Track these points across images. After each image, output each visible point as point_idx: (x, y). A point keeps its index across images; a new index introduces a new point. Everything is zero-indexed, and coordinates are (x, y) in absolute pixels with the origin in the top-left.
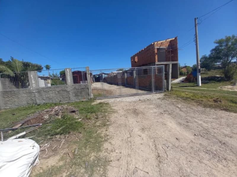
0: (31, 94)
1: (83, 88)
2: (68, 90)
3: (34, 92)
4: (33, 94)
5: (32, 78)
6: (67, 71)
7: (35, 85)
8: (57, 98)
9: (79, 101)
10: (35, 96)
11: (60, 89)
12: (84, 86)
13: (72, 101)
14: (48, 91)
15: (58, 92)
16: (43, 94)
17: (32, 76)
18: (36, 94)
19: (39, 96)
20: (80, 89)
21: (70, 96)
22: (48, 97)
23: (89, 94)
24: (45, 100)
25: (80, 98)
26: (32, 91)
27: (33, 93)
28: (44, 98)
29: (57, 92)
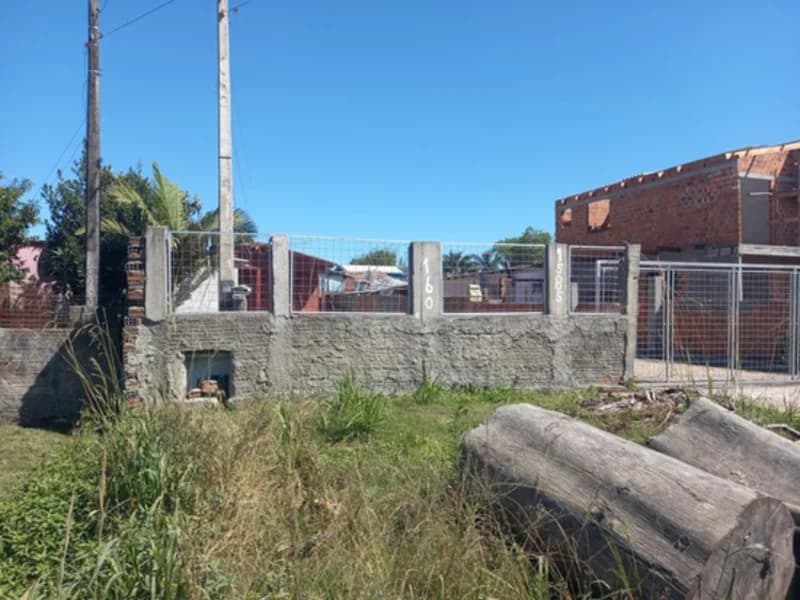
0: (410, 340)
1: (606, 334)
2: (553, 335)
3: (426, 330)
4: (418, 339)
5: (427, 271)
6: (556, 256)
7: (432, 302)
8: (505, 367)
9: (587, 386)
10: (424, 352)
11: (523, 328)
12: (610, 325)
13: (559, 387)
14: (478, 335)
15: (514, 341)
16: (458, 342)
17: (426, 262)
18: (432, 341)
19: (441, 349)
20: (594, 335)
21: (554, 362)
22: (473, 359)
23: (627, 359)
24: (458, 371)
25: (590, 374)
26: (418, 325)
27: (421, 335)
28: (457, 364)
29: (508, 341)
